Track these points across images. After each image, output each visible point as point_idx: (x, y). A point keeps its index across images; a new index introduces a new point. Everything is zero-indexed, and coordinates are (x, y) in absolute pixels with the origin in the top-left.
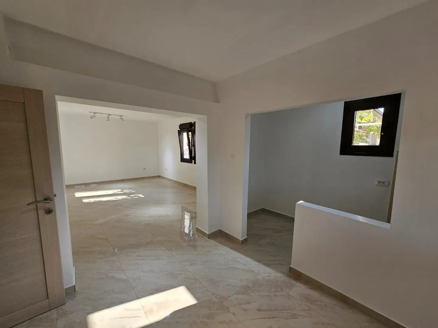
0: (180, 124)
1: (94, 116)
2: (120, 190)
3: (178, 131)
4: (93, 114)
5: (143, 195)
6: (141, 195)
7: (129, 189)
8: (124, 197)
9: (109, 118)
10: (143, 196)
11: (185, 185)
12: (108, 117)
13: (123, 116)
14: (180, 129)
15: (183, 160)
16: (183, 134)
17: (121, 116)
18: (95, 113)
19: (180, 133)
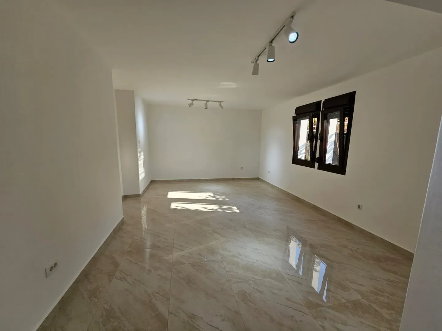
0: (297, 108)
1: (192, 104)
2: (212, 195)
3: (293, 117)
4: (190, 102)
5: (238, 209)
6: (235, 209)
7: (223, 194)
8: (214, 207)
9: (208, 105)
10: (238, 211)
11: (298, 200)
12: (206, 105)
13: (222, 102)
14: (295, 115)
15: (296, 161)
16: (299, 123)
17: (220, 102)
18: (193, 100)
19: (296, 120)
